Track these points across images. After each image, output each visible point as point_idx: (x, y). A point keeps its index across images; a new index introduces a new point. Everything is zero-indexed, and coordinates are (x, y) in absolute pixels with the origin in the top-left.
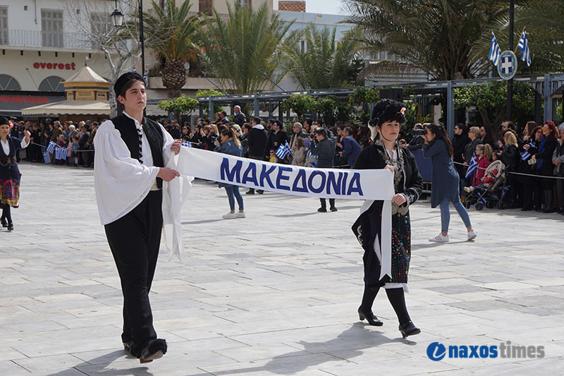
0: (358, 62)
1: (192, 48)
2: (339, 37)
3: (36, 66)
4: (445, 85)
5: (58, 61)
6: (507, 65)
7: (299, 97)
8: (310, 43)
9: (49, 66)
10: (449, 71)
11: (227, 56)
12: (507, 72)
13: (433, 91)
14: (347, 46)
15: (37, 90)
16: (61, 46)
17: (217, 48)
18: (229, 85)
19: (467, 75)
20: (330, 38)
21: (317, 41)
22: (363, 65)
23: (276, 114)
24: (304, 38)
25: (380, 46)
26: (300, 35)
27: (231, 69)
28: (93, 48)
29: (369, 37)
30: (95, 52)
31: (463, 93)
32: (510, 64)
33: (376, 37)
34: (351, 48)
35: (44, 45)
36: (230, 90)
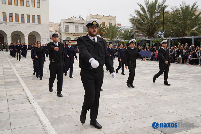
0: (133, 35)
1: (102, 32)
2: (130, 31)
3: (74, 36)
4: (150, 39)
5: (77, 35)
6: (162, 36)
7: (123, 41)
8: (124, 31)
9: (76, 36)
10: (150, 37)
11: (109, 34)
12: (162, 37)
13: (147, 40)
14: (131, 32)
15: (74, 40)
16: (78, 32)
17: (106, 32)
18: (109, 39)
19: (154, 37)
20: (128, 30)
21: (126, 31)
22: (134, 36)
23: (117, 44)
24: (123, 30)
25: (137, 32)
26: (122, 30)
27: (109, 36)
28: (84, 32)
29: (135, 30)
30: (85, 33)
31: (154, 41)
32: (163, 36)
33: (137, 30)
34: (132, 32)
35: (75, 32)
36: (109, 40)
